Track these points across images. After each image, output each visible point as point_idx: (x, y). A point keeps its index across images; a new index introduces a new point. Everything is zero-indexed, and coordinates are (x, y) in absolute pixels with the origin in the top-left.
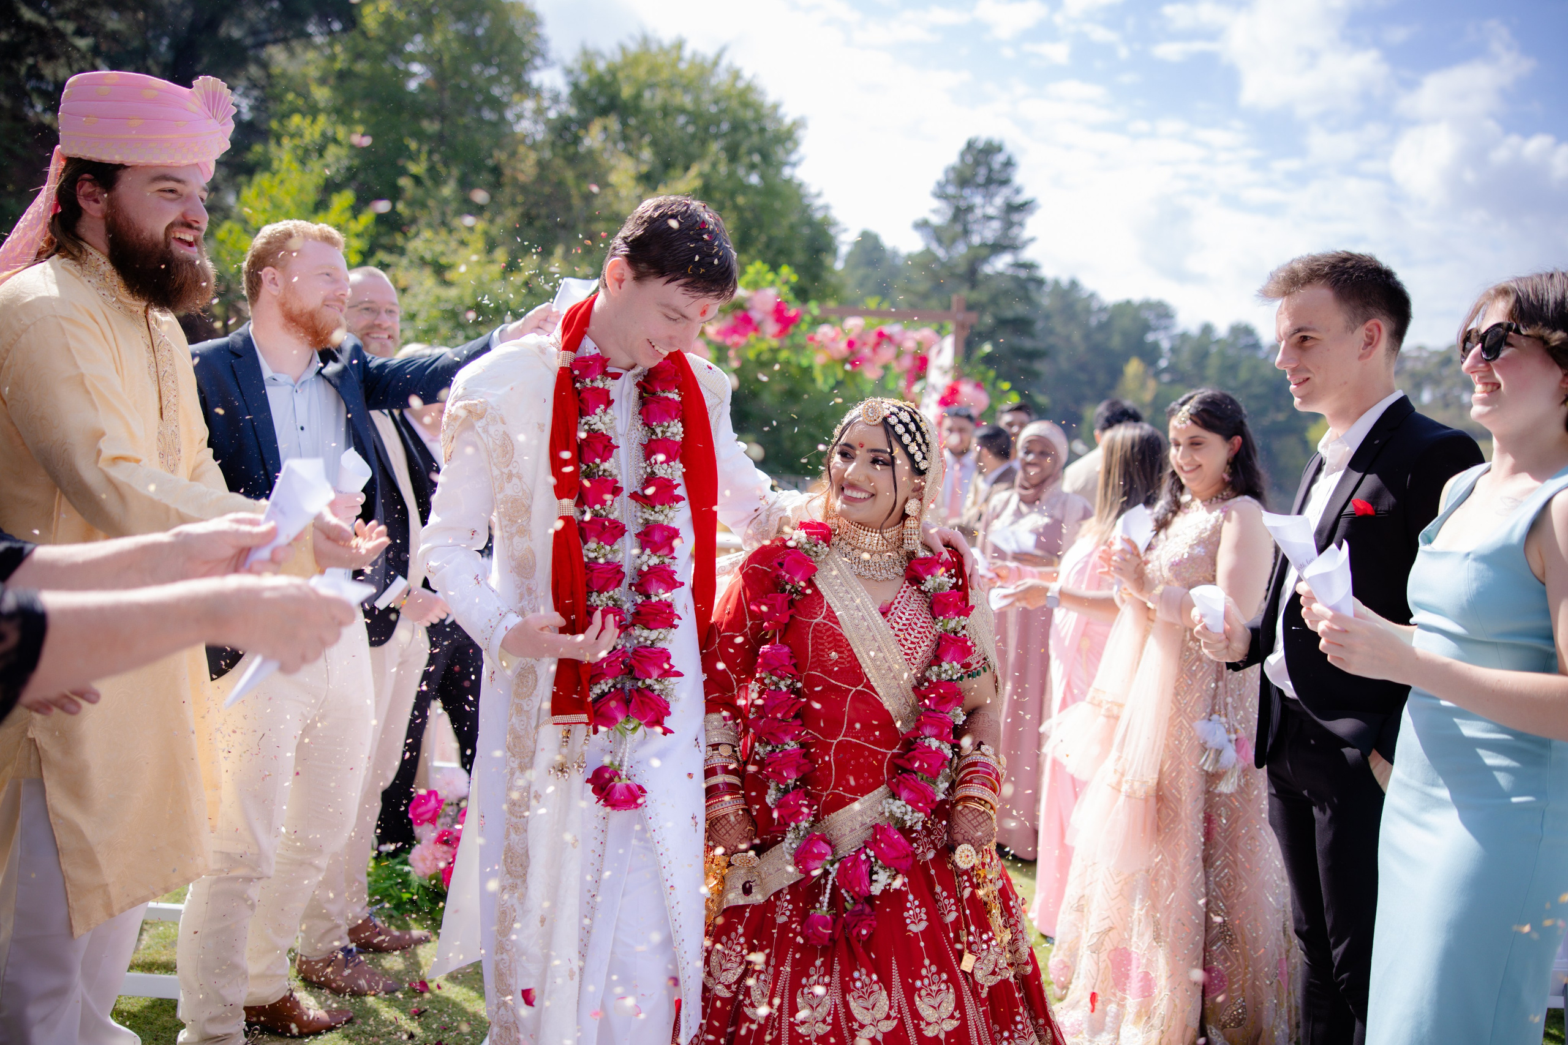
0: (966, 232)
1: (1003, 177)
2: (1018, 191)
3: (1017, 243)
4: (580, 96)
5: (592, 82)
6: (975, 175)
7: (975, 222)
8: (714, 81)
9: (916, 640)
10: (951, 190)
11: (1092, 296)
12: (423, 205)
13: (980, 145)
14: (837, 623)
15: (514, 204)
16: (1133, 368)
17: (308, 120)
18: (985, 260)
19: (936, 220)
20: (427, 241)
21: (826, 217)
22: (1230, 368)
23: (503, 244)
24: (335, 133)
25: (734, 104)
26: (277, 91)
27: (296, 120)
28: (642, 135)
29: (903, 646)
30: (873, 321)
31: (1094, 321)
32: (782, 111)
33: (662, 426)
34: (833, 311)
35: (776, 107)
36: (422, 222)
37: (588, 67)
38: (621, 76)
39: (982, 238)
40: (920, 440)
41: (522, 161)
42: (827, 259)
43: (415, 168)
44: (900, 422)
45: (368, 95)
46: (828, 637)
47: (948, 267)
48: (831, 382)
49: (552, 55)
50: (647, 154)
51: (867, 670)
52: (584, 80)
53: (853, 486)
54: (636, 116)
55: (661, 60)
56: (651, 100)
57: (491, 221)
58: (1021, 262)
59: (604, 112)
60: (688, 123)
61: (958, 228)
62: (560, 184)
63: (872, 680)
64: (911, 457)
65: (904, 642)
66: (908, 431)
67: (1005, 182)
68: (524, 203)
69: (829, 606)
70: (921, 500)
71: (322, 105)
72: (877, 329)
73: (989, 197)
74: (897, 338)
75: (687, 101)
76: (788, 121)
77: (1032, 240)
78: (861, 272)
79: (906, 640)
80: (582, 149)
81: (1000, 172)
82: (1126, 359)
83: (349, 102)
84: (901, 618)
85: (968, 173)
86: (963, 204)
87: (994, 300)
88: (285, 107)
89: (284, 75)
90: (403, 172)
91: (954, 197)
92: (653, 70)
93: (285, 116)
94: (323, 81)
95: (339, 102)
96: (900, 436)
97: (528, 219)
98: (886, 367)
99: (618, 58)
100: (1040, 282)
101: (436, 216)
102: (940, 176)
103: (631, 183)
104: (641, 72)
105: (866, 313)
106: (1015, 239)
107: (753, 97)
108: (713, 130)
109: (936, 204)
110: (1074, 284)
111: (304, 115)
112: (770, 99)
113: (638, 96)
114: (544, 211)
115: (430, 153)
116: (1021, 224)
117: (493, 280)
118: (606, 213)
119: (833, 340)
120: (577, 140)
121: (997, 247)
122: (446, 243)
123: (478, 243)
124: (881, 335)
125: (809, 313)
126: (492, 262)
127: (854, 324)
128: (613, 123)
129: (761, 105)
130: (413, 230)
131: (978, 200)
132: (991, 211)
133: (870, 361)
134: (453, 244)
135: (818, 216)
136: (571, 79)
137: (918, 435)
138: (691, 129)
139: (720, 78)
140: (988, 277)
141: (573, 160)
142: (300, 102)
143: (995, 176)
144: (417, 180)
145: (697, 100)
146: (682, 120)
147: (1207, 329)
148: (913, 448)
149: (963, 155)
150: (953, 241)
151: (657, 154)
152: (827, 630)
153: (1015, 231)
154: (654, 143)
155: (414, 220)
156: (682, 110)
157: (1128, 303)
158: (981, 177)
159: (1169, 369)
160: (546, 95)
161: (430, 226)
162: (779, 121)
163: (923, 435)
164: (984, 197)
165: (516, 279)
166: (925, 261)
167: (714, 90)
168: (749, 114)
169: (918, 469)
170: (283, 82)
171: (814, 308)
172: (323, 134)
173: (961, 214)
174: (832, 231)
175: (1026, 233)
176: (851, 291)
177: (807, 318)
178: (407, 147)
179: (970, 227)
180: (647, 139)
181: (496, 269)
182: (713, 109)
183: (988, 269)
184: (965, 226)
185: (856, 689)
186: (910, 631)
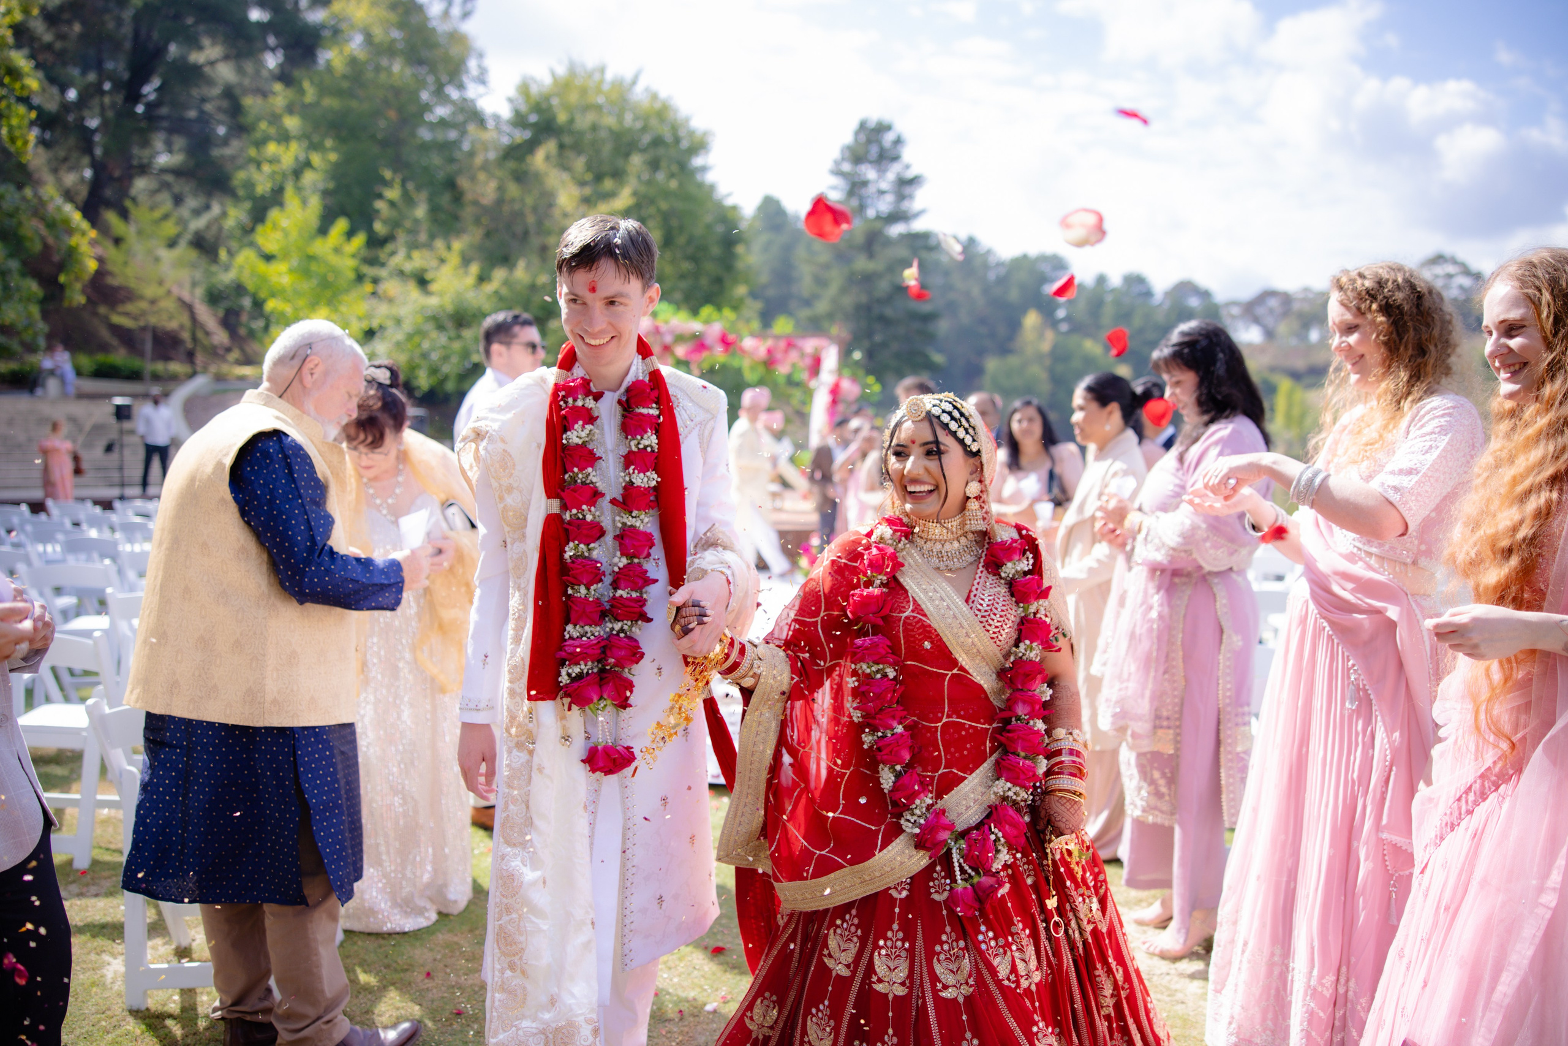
0: (862, 207)
1: (893, 154)
2: (907, 167)
3: (909, 214)
6: (867, 152)
7: (869, 196)
10: (847, 167)
11: (989, 252)
12: (399, 225)
13: (872, 124)
14: (925, 615)
16: (1031, 319)
17: (282, 147)
22: (1125, 315)
24: (308, 158)
25: (653, 121)
27: (272, 147)
28: (576, 152)
31: (992, 276)
35: (687, 120)
36: (400, 240)
38: (554, 102)
39: (878, 211)
40: (967, 425)
41: (482, 187)
43: (390, 194)
44: (944, 411)
46: (918, 629)
52: (523, 107)
53: (915, 481)
54: (569, 137)
59: (544, 137)
61: (855, 202)
63: (963, 664)
64: (961, 442)
66: (953, 418)
67: (895, 159)
69: (914, 600)
70: (980, 481)
71: (293, 132)
73: (882, 172)
75: (612, 122)
80: (528, 170)
81: (890, 149)
82: (1024, 311)
85: (861, 150)
86: (857, 179)
88: (258, 135)
91: (849, 173)
92: (581, 94)
93: (259, 143)
94: (291, 111)
95: (310, 131)
96: (947, 425)
104: (573, 98)
106: (907, 210)
109: (835, 181)
111: (278, 143)
115: (404, 182)
116: (911, 197)
117: (467, 290)
121: (897, 216)
123: (453, 261)
128: (553, 147)
131: (872, 175)
132: (884, 185)
137: (963, 420)
139: (639, 98)
142: (273, 131)
143: (887, 153)
144: (393, 204)
145: (620, 120)
147: (1101, 280)
148: (961, 434)
149: (857, 133)
152: (917, 623)
153: (907, 203)
154: (587, 159)
155: (391, 238)
156: (610, 130)
157: (1025, 257)
158: (874, 154)
159: (1068, 319)
161: (408, 245)
163: (967, 420)
164: (878, 172)
169: (971, 451)
173: (856, 186)
175: (916, 206)
178: (382, 175)
179: (866, 201)
182: (636, 126)
184: (861, 198)
185: (950, 673)
186: (993, 616)
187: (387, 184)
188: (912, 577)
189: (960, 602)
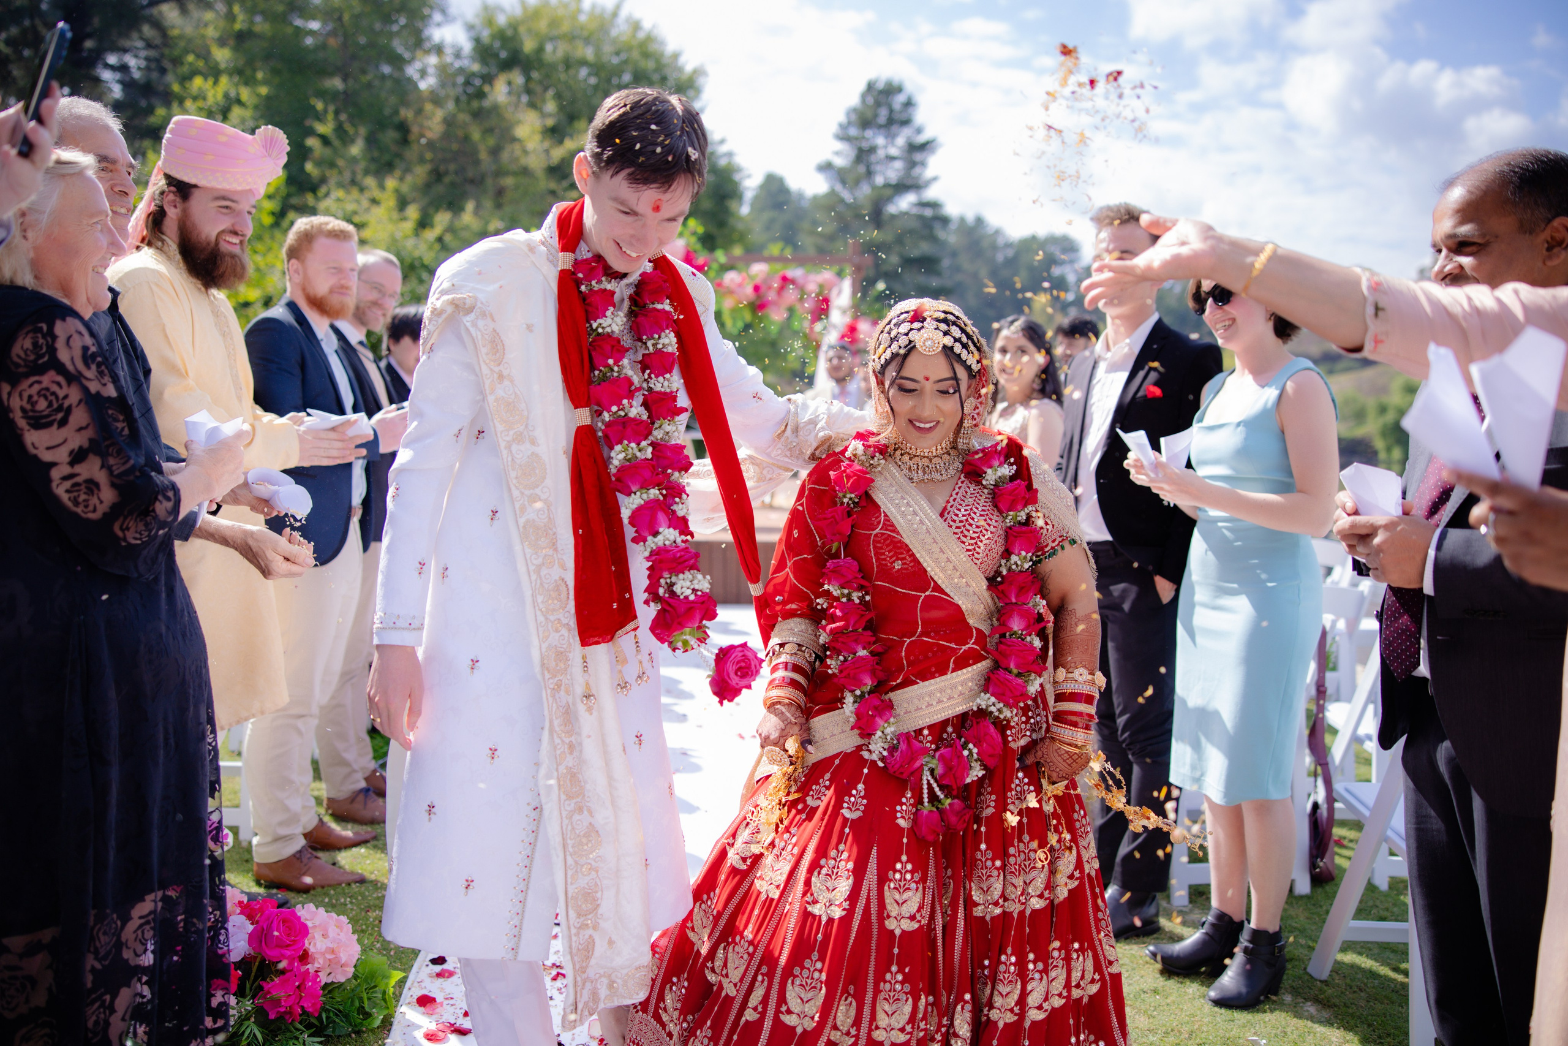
0: (869, 174)
1: (903, 117)
2: (919, 131)
3: (920, 182)
4: (483, 52)
5: (493, 37)
6: (876, 116)
7: (878, 163)
8: (614, 33)
9: (975, 535)
10: (853, 132)
11: (998, 232)
12: (332, 165)
13: (881, 86)
15: (422, 160)
16: (1041, 301)
17: (210, 82)
18: (889, 199)
19: (840, 162)
20: (339, 200)
21: (729, 163)
23: (414, 201)
24: (238, 94)
25: (635, 55)
26: (176, 52)
27: (198, 82)
28: (546, 89)
29: (964, 543)
30: (778, 266)
31: (1000, 257)
32: (682, 60)
33: (653, 338)
34: (739, 259)
35: (676, 56)
36: (332, 182)
37: (490, 22)
38: (522, 30)
39: (886, 179)
41: (429, 118)
42: (732, 205)
43: (322, 129)
45: (268, 57)
47: (854, 208)
48: (740, 325)
49: (453, 10)
50: (551, 106)
51: (932, 574)
52: (486, 35)
54: (538, 70)
55: (561, 12)
56: (553, 52)
57: (401, 179)
58: (925, 201)
59: (507, 65)
60: (590, 75)
61: (862, 169)
62: (467, 138)
63: (939, 582)
65: (964, 539)
67: (906, 122)
68: (432, 161)
69: (886, 516)
71: (223, 66)
72: (781, 274)
73: (891, 137)
74: (800, 281)
75: (589, 53)
76: (689, 68)
77: (935, 179)
78: (767, 215)
79: (965, 536)
80: (487, 103)
81: (901, 112)
83: (251, 63)
84: (957, 515)
85: (869, 114)
86: (865, 145)
87: (899, 240)
88: (185, 69)
89: (181, 37)
90: (311, 132)
91: (856, 139)
92: (554, 23)
93: (186, 79)
94: (222, 42)
95: (241, 63)
97: (437, 175)
98: (791, 310)
99: (518, 12)
100: (945, 221)
101: (347, 175)
102: (842, 118)
103: (537, 137)
104: (542, 26)
105: (769, 260)
106: (918, 178)
107: (653, 47)
108: (615, 81)
109: (839, 146)
110: (979, 221)
111: (206, 79)
112: (670, 48)
113: (540, 50)
114: (452, 167)
115: (337, 113)
116: (923, 164)
117: (406, 237)
118: (513, 167)
119: (740, 285)
120: (480, 95)
121: (901, 187)
122: (358, 202)
123: (389, 201)
124: (785, 279)
125: (716, 261)
126: (404, 219)
127: (759, 269)
128: (518, 78)
129: (662, 55)
130: (323, 190)
131: (880, 141)
132: (893, 151)
133: (775, 303)
134: (365, 203)
135: (723, 162)
136: (473, 34)
138: (593, 81)
139: (620, 29)
140: (893, 217)
141: (478, 115)
142: (201, 64)
143: (897, 116)
144: (325, 140)
145: (598, 52)
146: (583, 72)
149: (864, 96)
150: (857, 182)
151: (561, 108)
152: (885, 540)
153: (917, 171)
154: (558, 96)
155: (323, 180)
156: (583, 63)
157: (1034, 238)
158: (882, 119)
160: (448, 51)
161: (340, 185)
162: (680, 70)
164: (886, 137)
165: (431, 235)
166: (830, 202)
167: (614, 41)
168: (650, 65)
170: (182, 44)
171: (720, 256)
172: (226, 96)
173: (864, 155)
174: (737, 177)
175: (929, 173)
176: (756, 235)
177: (715, 266)
178: (314, 107)
179: (874, 168)
180: (550, 93)
181: (409, 226)
182: (615, 60)
183: (891, 209)
184: (868, 167)
185: (923, 595)
186: (968, 527)
187: (320, 117)
188: (886, 494)
189: (935, 516)
